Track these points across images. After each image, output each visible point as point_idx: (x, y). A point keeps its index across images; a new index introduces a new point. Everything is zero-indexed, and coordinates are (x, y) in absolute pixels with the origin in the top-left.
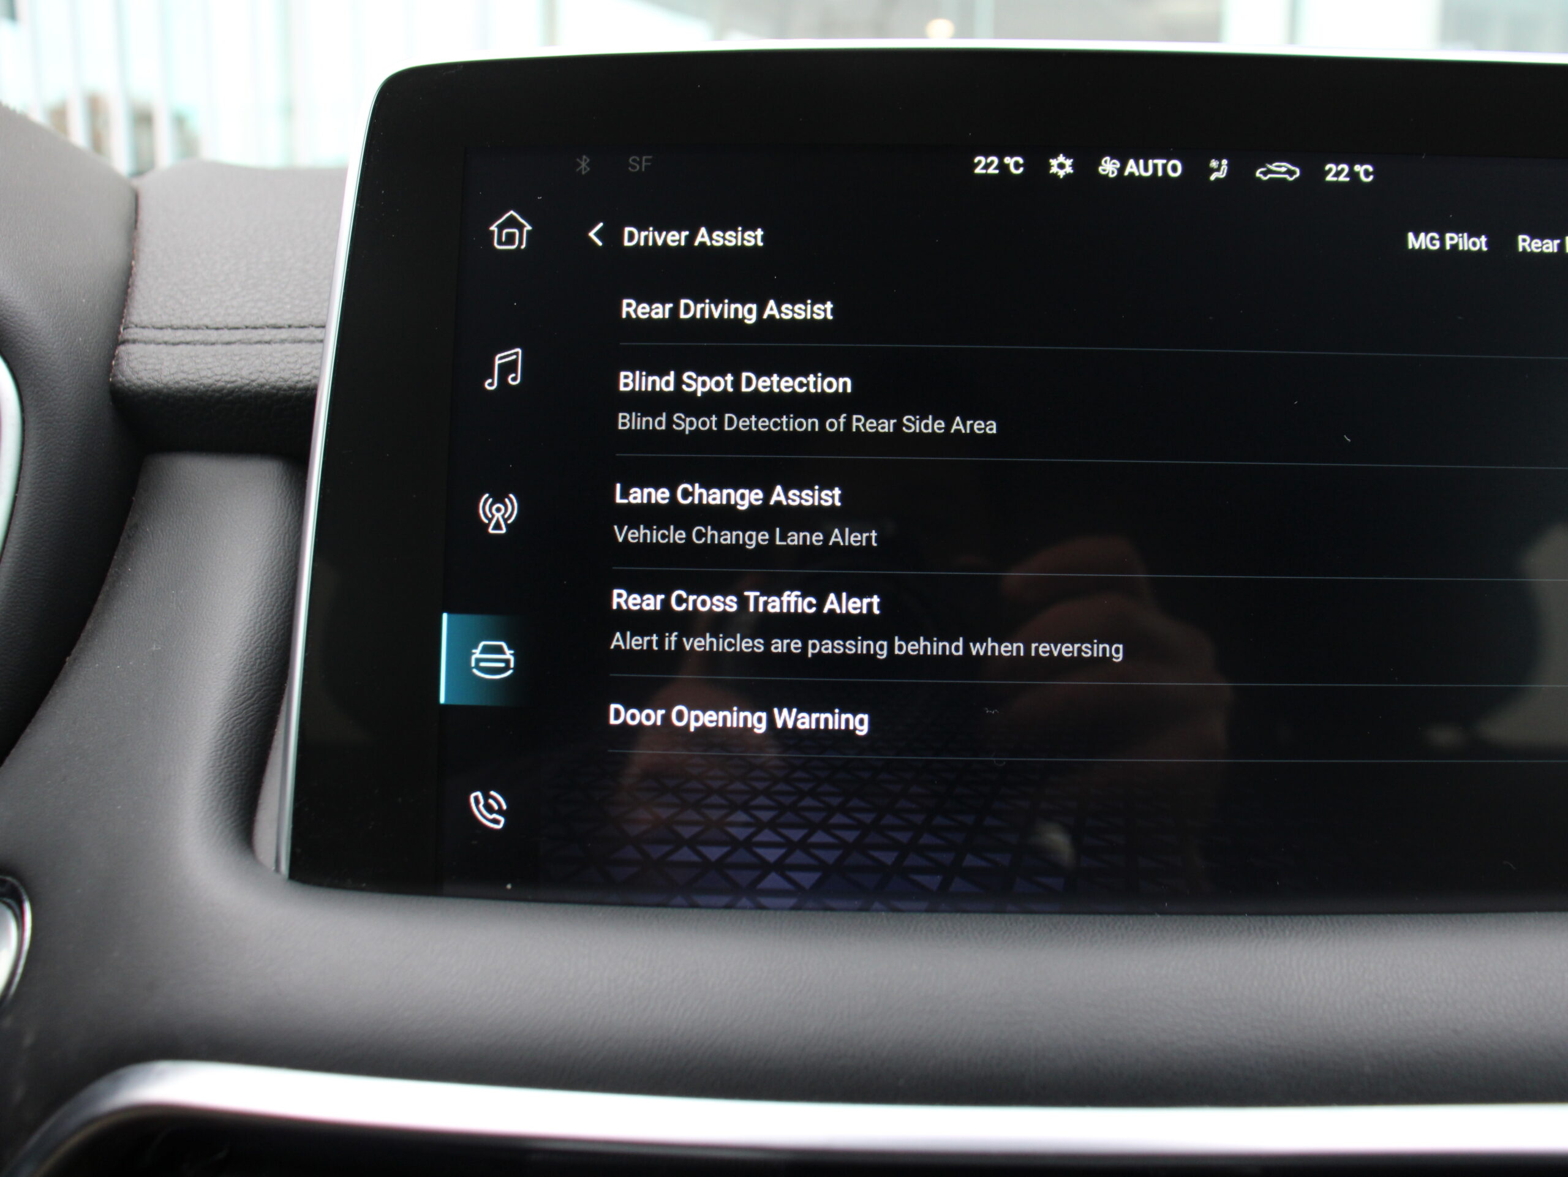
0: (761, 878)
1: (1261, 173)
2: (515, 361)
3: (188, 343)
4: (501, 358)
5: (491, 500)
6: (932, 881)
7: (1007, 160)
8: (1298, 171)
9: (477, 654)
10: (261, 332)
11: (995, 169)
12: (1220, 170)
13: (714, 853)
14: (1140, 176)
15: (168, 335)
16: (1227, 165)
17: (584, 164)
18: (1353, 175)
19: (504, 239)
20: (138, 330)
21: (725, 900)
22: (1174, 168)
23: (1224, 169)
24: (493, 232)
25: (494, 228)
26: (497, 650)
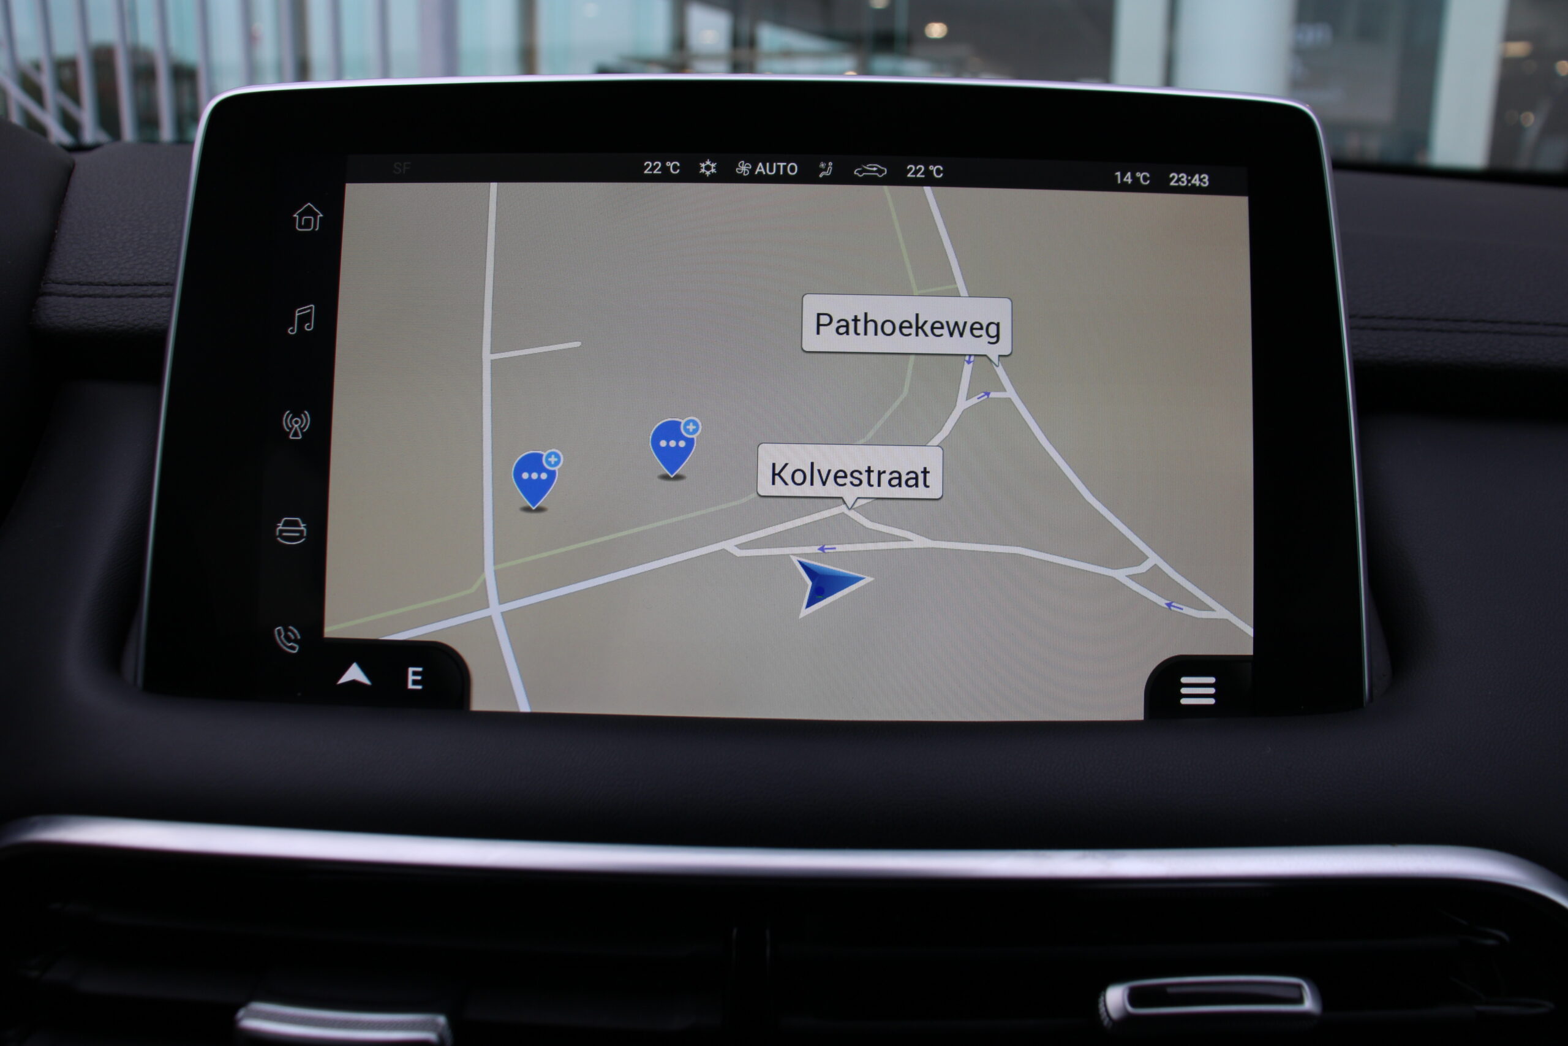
1: (857, 172)
2: (310, 313)
3: (90, 296)
4: (299, 312)
5: (291, 415)
7: (668, 164)
8: (885, 170)
9: (280, 526)
10: (145, 288)
11: (659, 170)
12: (827, 170)
14: (767, 175)
15: (76, 289)
16: (832, 166)
18: (927, 173)
19: (303, 224)
20: (53, 285)
22: (792, 169)
23: (830, 169)
24: (296, 218)
25: (296, 215)
26: (296, 524)
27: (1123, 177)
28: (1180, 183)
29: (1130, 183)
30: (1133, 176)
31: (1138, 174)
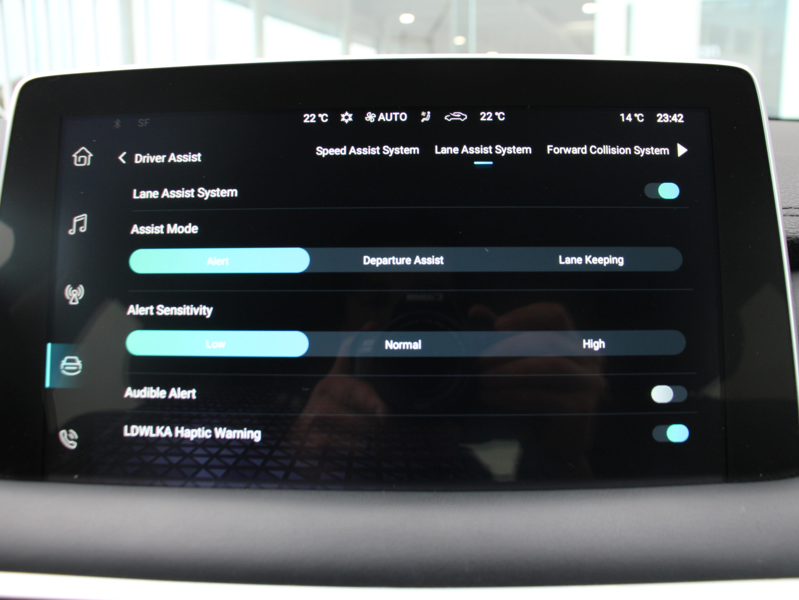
0: (197, 473)
1: (448, 118)
5: (71, 288)
6: (280, 474)
7: (320, 115)
8: (466, 116)
9: (64, 363)
11: (314, 120)
12: (426, 117)
13: (175, 460)
14: (386, 121)
16: (430, 114)
17: (118, 124)
18: (494, 117)
19: (79, 161)
21: (180, 483)
22: (403, 117)
23: (428, 116)
24: (74, 158)
25: (75, 156)
26: (73, 361)
27: (625, 117)
28: (664, 120)
29: (630, 121)
30: (633, 117)
31: (636, 115)
